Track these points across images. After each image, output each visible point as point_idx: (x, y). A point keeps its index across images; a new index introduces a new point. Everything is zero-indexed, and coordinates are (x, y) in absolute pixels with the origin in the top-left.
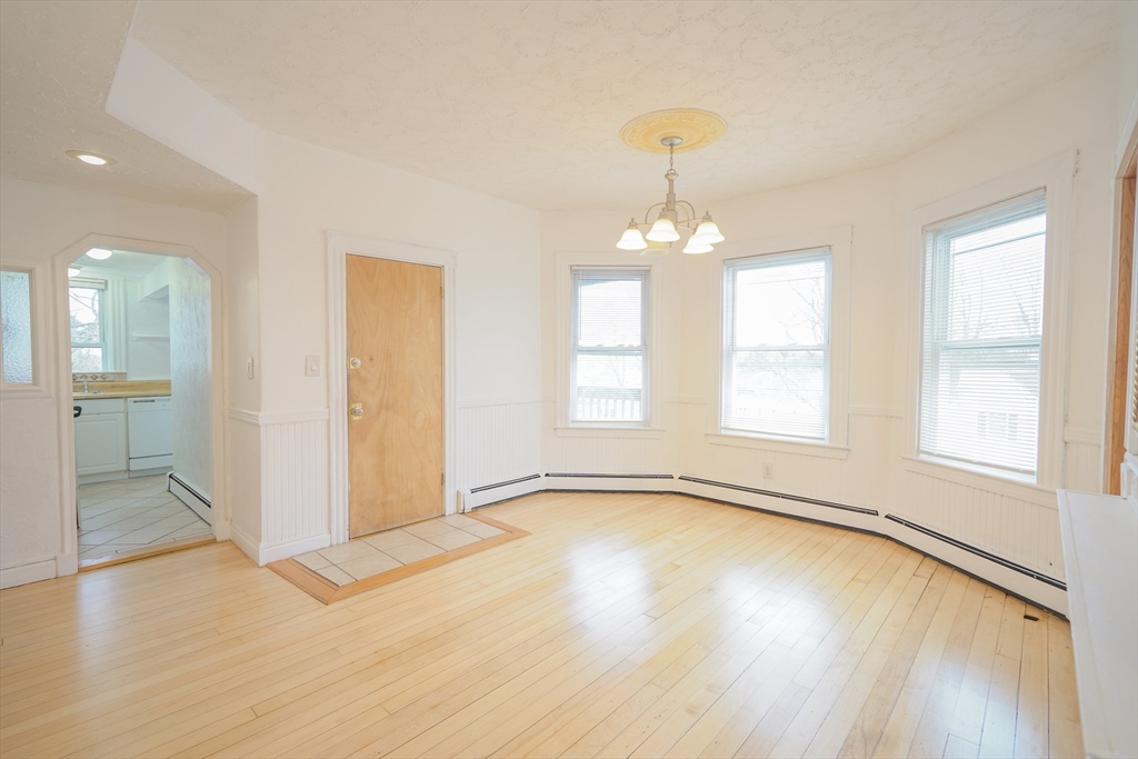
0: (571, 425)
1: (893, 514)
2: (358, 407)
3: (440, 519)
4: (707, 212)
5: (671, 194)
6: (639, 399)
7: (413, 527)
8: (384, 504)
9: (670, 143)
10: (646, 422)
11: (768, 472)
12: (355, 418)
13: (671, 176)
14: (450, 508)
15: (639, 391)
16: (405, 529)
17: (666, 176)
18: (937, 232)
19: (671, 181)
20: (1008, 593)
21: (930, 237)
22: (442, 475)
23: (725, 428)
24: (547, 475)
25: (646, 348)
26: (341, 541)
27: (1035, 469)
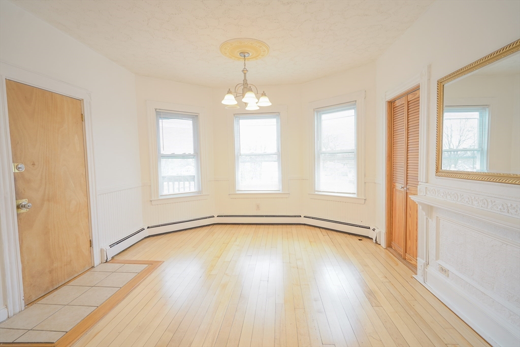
0: (161, 198)
1: (306, 215)
2: (24, 202)
3: (93, 270)
4: (264, 92)
5: (245, 80)
6: (194, 181)
7: (76, 280)
8: (50, 272)
9: (243, 54)
10: (199, 192)
11: (258, 207)
12: (23, 211)
13: (245, 71)
14: (97, 261)
15: (194, 176)
16: (71, 283)
17: (243, 71)
18: (317, 112)
19: (245, 74)
20: (349, 234)
21: (315, 113)
22: (90, 241)
23: (238, 191)
24: (148, 228)
25: (197, 154)
26: (18, 310)
27: (356, 192)
